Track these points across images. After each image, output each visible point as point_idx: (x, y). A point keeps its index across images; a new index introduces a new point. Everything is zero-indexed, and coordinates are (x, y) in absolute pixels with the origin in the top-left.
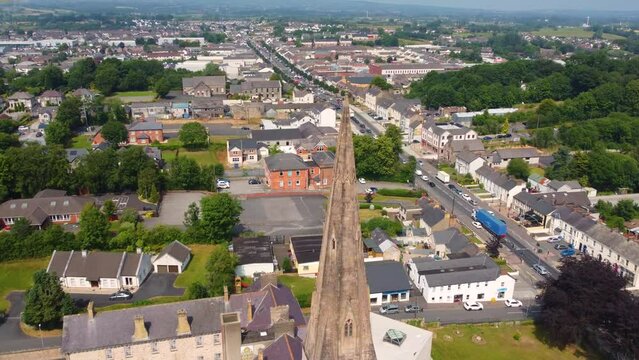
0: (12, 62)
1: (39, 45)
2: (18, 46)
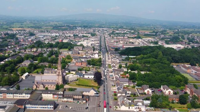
0: (45, 40)
1: (51, 35)
2: (46, 35)
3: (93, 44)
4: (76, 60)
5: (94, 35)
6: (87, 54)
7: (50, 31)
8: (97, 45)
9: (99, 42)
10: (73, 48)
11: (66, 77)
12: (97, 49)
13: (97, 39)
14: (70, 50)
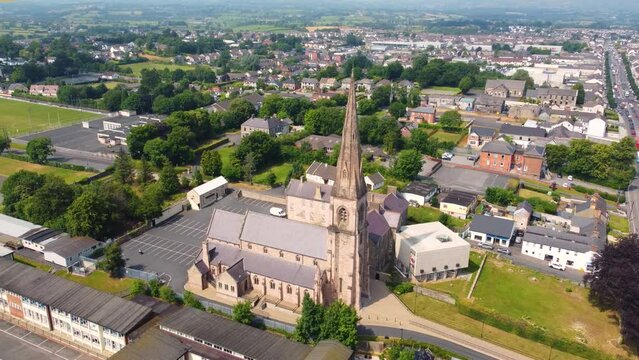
1: (415, 46)
2: (399, 46)
3: (572, 78)
4: (486, 141)
5: (575, 50)
6: (544, 115)
7: (414, 36)
8: (594, 81)
9: (599, 72)
10: (482, 85)
11: (398, 238)
12: (595, 100)
13: (589, 61)
14: (465, 92)
